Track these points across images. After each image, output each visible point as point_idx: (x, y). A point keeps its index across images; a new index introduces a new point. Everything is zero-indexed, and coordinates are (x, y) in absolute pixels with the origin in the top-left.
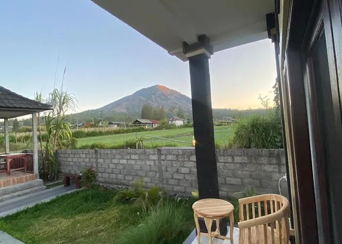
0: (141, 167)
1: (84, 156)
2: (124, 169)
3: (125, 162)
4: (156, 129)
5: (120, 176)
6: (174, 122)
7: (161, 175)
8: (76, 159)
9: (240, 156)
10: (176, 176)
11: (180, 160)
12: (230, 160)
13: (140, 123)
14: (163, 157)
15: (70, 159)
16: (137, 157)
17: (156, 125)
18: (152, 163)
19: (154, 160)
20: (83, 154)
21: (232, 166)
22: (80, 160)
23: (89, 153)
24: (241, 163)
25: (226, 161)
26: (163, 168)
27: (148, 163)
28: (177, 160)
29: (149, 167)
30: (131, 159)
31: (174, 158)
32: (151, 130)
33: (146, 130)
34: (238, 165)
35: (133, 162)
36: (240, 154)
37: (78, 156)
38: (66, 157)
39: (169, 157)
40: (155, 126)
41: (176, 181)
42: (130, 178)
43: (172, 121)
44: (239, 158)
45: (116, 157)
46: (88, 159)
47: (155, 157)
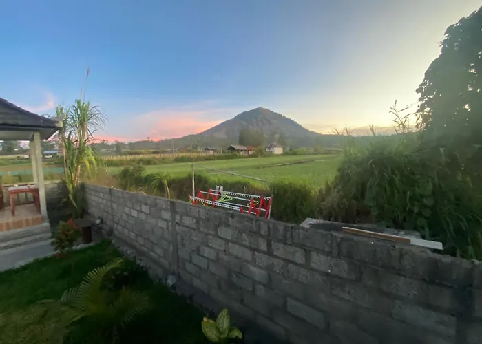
0: (153, 229)
2: (135, 225)
4: (251, 156)
6: (272, 149)
7: (176, 250)
9: (329, 254)
10: (196, 259)
11: (202, 229)
12: (299, 257)
13: (234, 149)
14: (178, 218)
18: (163, 224)
19: (167, 221)
21: (303, 275)
23: (105, 192)
24: (328, 274)
25: (290, 258)
27: (160, 223)
28: (197, 229)
29: (161, 231)
31: (193, 223)
32: (246, 157)
33: (240, 157)
34: (318, 277)
35: (143, 217)
36: (327, 249)
39: (187, 221)
40: (251, 153)
41: (196, 269)
42: (142, 241)
43: (270, 148)
44: (323, 258)
45: (127, 204)
46: (105, 201)
47: (167, 216)
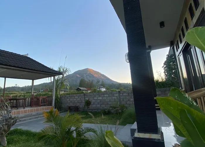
0: (110, 100)
1: (77, 97)
2: (100, 102)
3: (101, 98)
5: (98, 106)
6: (100, 89)
7: (120, 103)
8: (72, 99)
10: (128, 103)
13: (81, 90)
14: (121, 95)
15: (68, 100)
16: (107, 96)
17: (90, 91)
18: (116, 98)
19: (117, 96)
20: (76, 96)
22: (74, 100)
23: (80, 95)
26: (122, 100)
27: (113, 98)
29: (114, 100)
30: (104, 97)
31: (127, 94)
35: (105, 98)
37: (73, 98)
38: (65, 99)
39: (125, 94)
41: (129, 105)
42: (103, 106)
45: (96, 96)
46: (79, 99)
47: (117, 95)
